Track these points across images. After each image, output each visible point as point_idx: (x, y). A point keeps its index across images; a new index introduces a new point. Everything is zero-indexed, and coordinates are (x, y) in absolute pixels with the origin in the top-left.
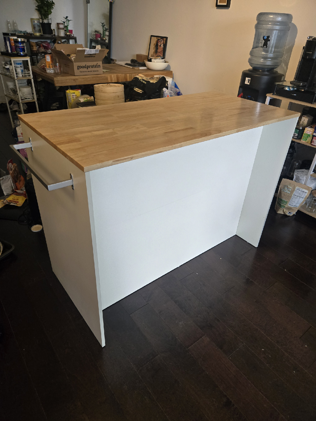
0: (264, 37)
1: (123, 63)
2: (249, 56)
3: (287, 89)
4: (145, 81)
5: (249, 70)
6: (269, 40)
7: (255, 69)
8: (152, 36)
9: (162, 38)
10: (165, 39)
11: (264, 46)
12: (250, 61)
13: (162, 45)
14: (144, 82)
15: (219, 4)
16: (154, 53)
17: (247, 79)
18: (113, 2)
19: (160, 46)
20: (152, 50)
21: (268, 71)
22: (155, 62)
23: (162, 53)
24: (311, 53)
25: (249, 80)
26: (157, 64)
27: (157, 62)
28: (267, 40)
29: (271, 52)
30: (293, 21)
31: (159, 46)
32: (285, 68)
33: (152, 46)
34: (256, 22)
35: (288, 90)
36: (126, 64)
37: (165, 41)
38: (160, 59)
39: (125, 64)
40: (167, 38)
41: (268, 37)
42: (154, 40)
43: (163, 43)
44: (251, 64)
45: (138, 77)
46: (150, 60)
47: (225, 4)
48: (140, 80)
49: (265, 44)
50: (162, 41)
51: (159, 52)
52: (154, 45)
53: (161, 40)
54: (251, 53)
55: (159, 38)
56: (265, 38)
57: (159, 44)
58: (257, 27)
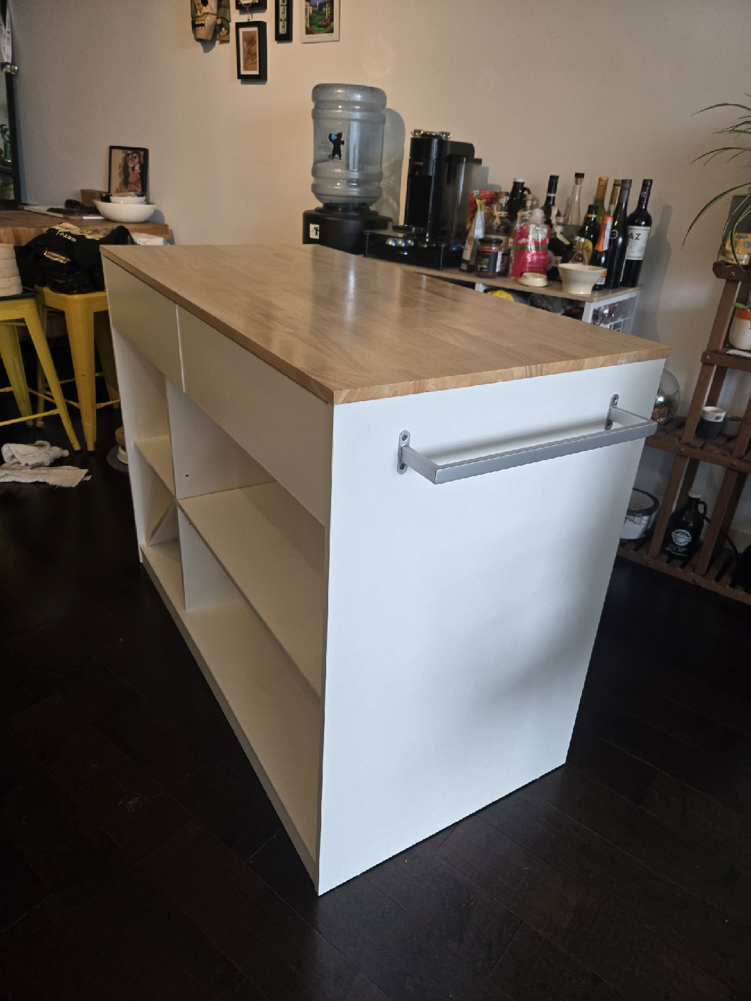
0: (330, 136)
1: (43, 209)
2: (311, 180)
3: (391, 243)
4: (73, 236)
5: (318, 210)
6: (343, 143)
7: (329, 207)
8: (112, 148)
9: (136, 150)
10: (142, 153)
11: (334, 155)
12: (315, 188)
13: (137, 168)
14: (69, 238)
15: (243, 72)
16: (121, 185)
17: (312, 227)
18: (13, 73)
19: (133, 168)
20: (117, 180)
21: (355, 210)
22: (119, 203)
23: (140, 185)
24: (422, 164)
25: (316, 229)
26: (126, 208)
27: (124, 203)
28: (337, 142)
29: (354, 168)
30: (390, 104)
31: (130, 170)
32: (395, 205)
33: (116, 171)
34: (312, 105)
35: (394, 245)
36: (51, 210)
37: (142, 159)
38: (133, 196)
39: (49, 210)
40: (146, 151)
41: (339, 135)
42: (119, 156)
43: (140, 162)
44: (319, 196)
45: (57, 228)
46: (107, 199)
47: (257, 73)
48: (61, 233)
49: (337, 151)
50: (135, 157)
51: (133, 184)
52: (120, 167)
53: (134, 155)
54: (315, 172)
55: (129, 152)
56: (334, 137)
57: (131, 165)
58: (316, 115)
